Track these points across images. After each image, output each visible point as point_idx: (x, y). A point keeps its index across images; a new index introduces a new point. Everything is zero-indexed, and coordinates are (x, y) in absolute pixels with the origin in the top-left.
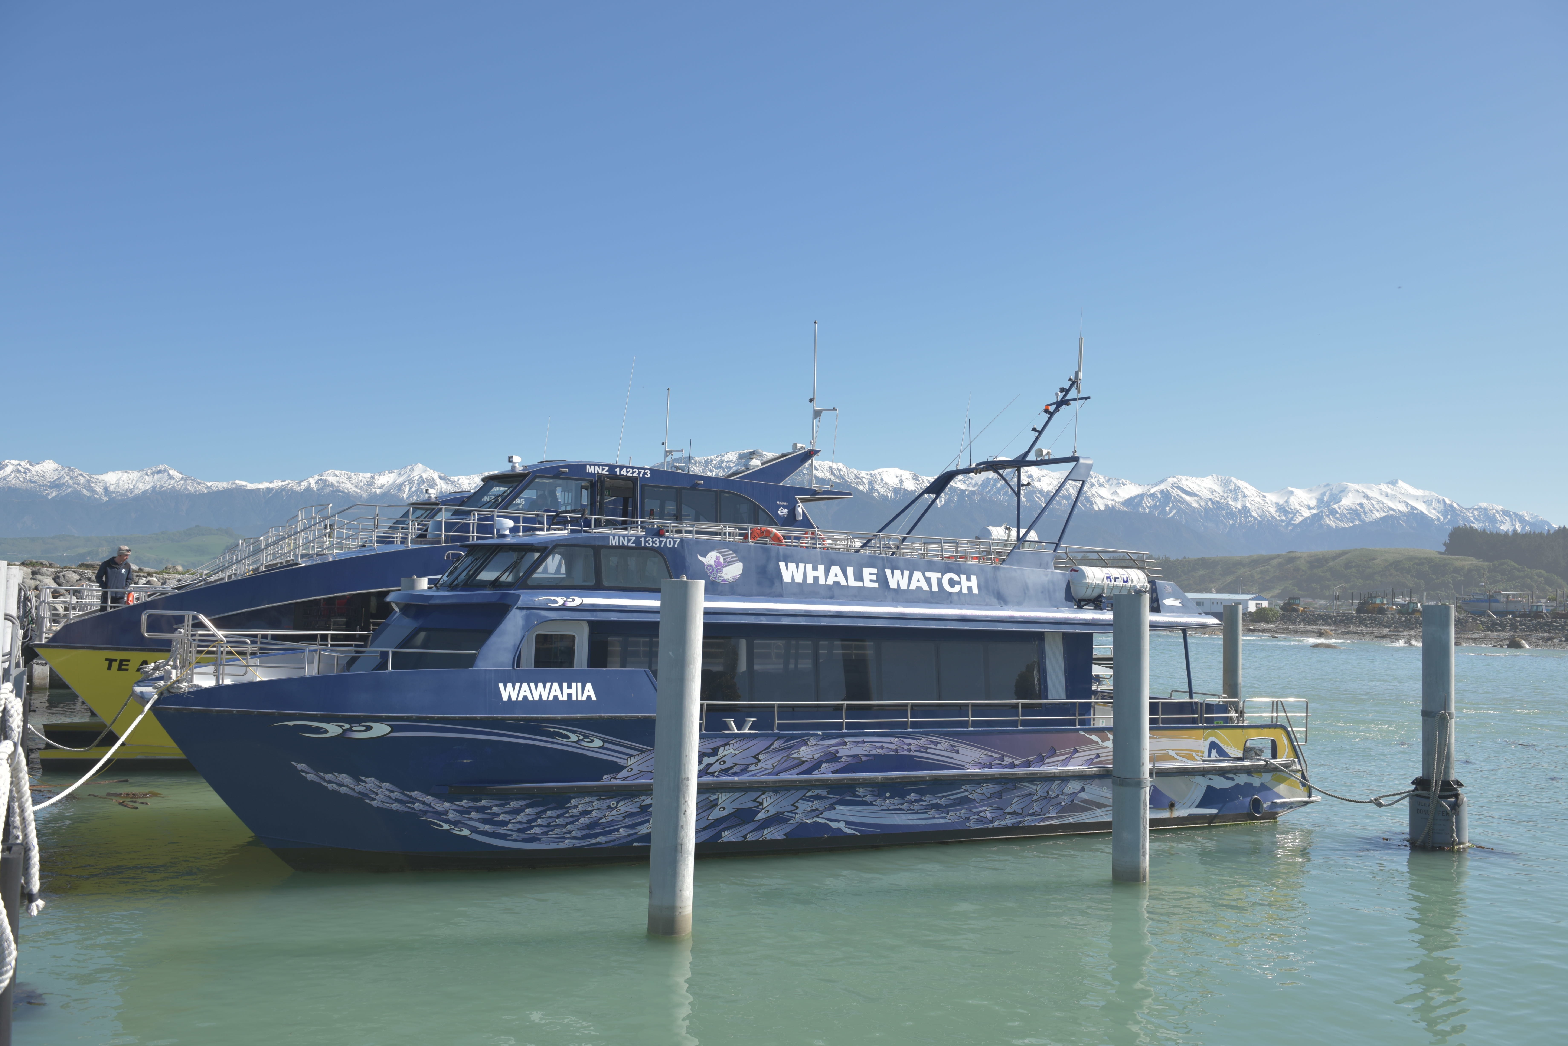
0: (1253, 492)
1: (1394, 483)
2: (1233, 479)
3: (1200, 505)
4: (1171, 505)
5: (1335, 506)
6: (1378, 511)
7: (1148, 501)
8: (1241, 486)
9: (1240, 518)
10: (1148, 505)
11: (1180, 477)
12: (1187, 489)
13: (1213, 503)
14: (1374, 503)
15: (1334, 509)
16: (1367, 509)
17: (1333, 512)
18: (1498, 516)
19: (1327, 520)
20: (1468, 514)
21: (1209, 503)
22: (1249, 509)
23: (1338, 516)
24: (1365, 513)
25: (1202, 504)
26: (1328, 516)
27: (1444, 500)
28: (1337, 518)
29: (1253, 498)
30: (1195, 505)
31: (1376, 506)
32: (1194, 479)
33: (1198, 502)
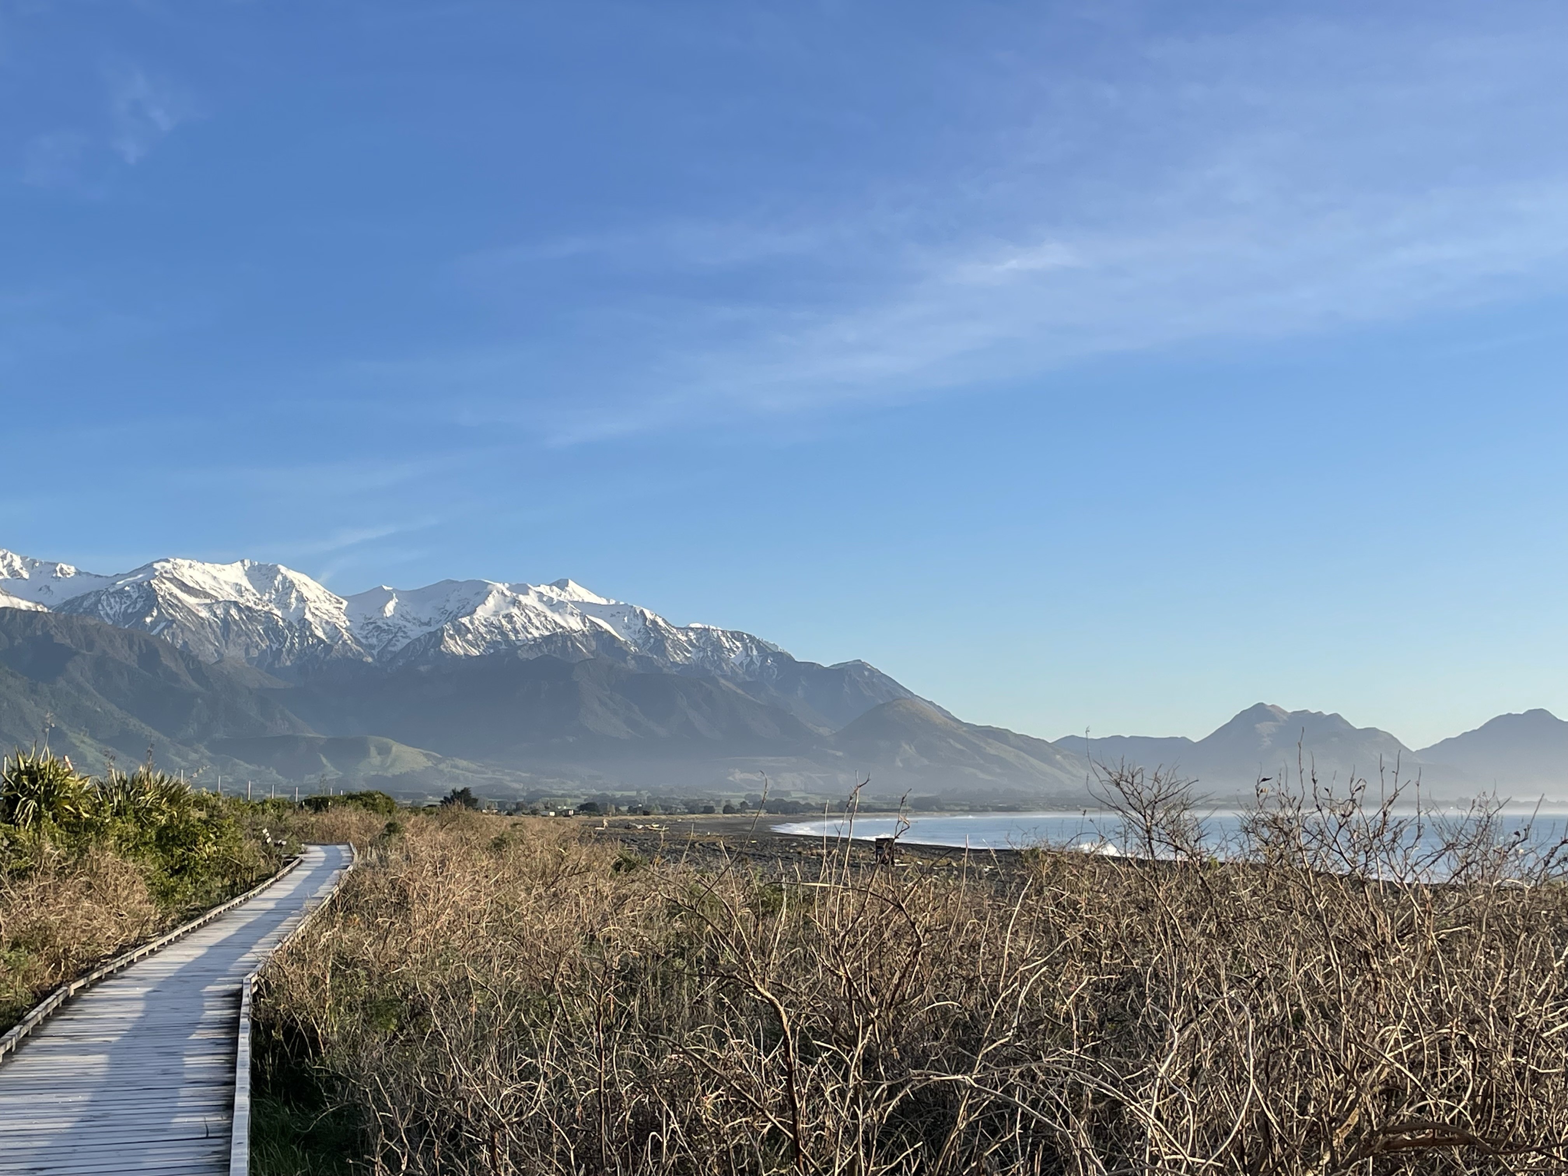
0: (319, 593)
1: (562, 585)
2: (283, 569)
3: (216, 616)
4: (155, 613)
5: (465, 620)
6: (537, 628)
7: (109, 605)
8: (295, 582)
9: (293, 638)
10: (111, 613)
11: (178, 561)
12: (191, 584)
13: (239, 609)
14: (532, 615)
15: (464, 624)
16: (518, 626)
17: (462, 630)
18: (724, 639)
19: (451, 642)
20: (680, 636)
21: (233, 611)
22: (311, 623)
23: (470, 636)
24: (516, 632)
25: (218, 612)
26: (451, 637)
27: (642, 612)
28: (467, 641)
29: (318, 605)
30: (204, 614)
31: (535, 621)
32: (208, 566)
33: (210, 607)
